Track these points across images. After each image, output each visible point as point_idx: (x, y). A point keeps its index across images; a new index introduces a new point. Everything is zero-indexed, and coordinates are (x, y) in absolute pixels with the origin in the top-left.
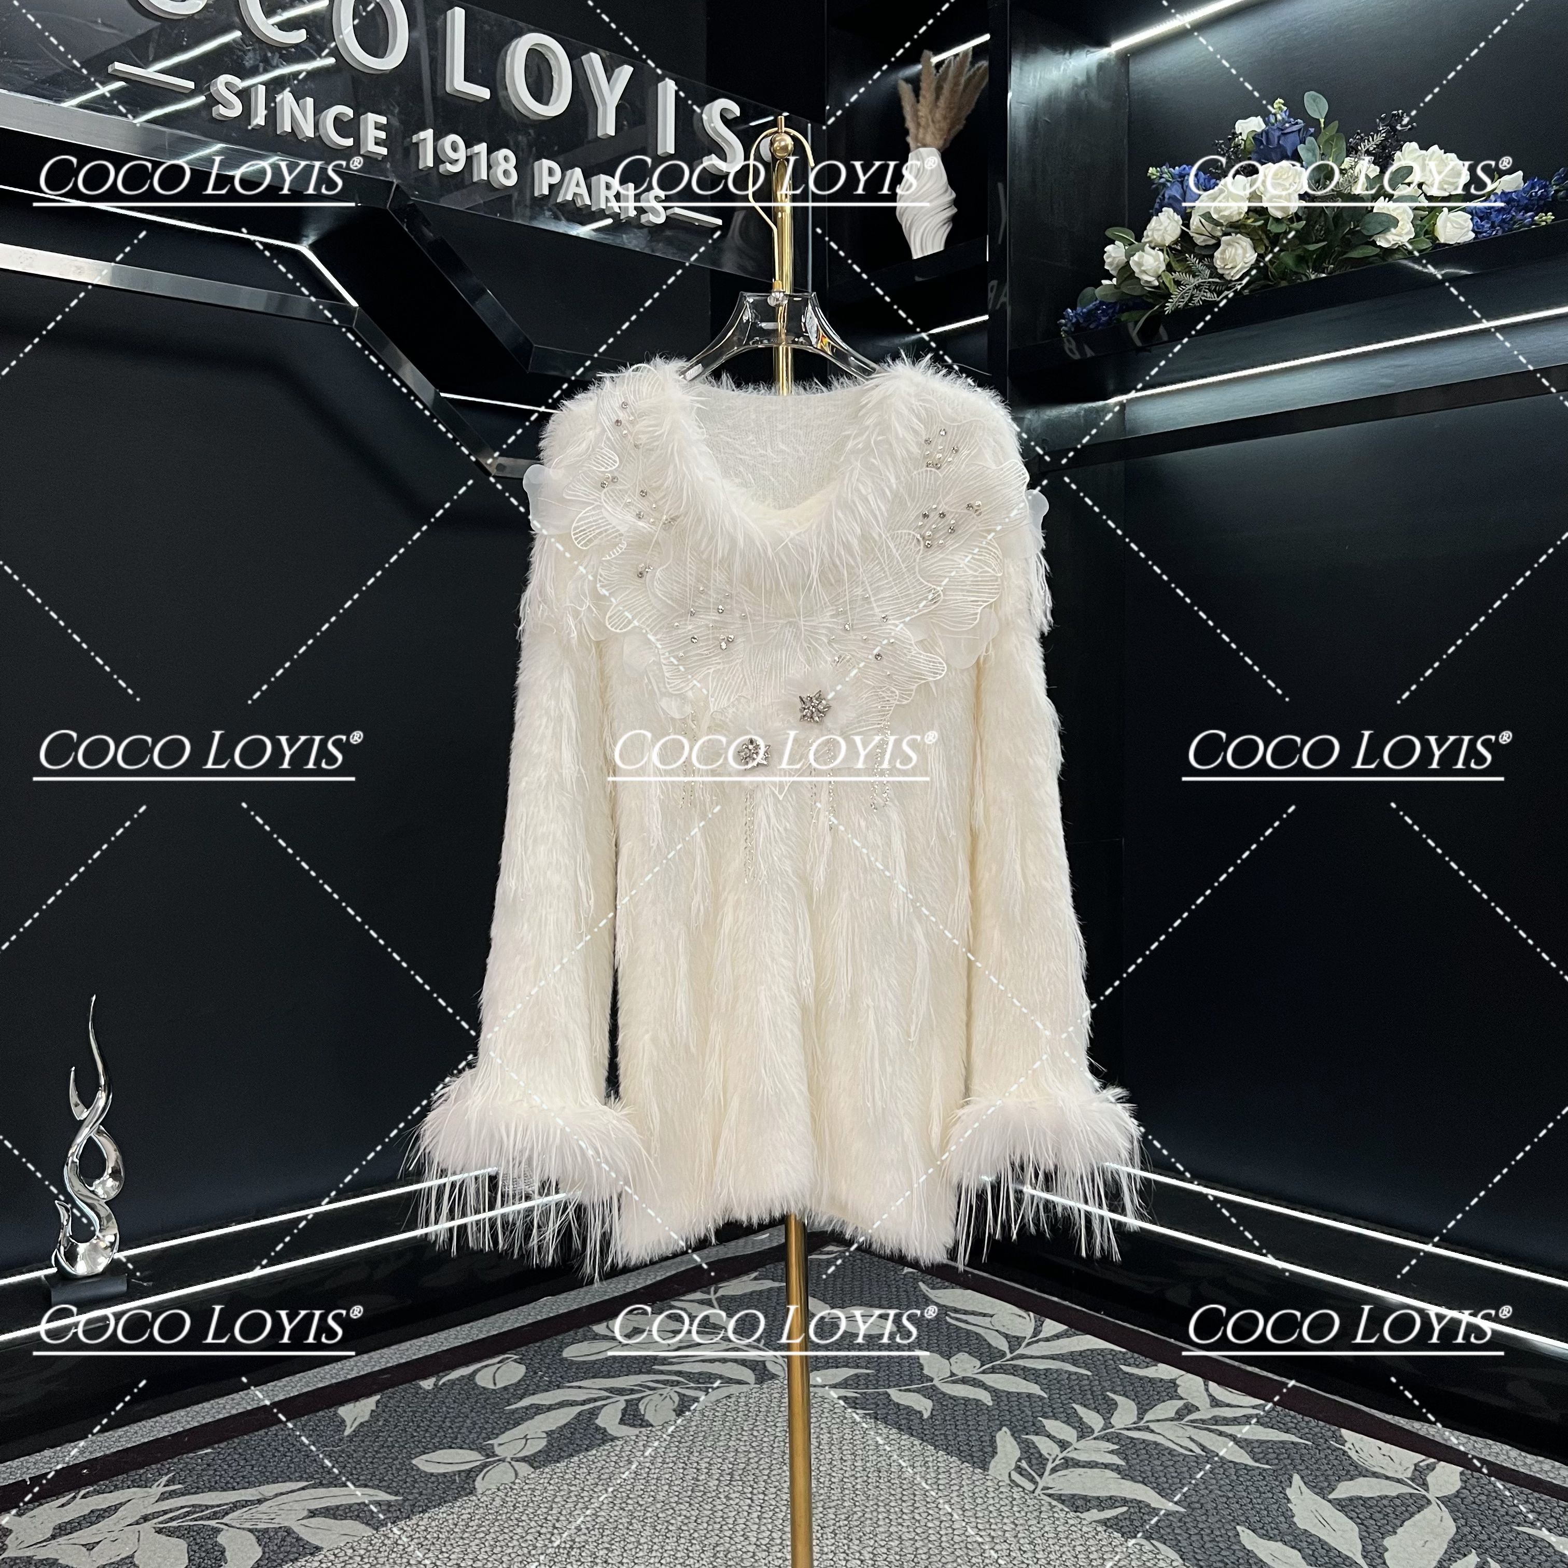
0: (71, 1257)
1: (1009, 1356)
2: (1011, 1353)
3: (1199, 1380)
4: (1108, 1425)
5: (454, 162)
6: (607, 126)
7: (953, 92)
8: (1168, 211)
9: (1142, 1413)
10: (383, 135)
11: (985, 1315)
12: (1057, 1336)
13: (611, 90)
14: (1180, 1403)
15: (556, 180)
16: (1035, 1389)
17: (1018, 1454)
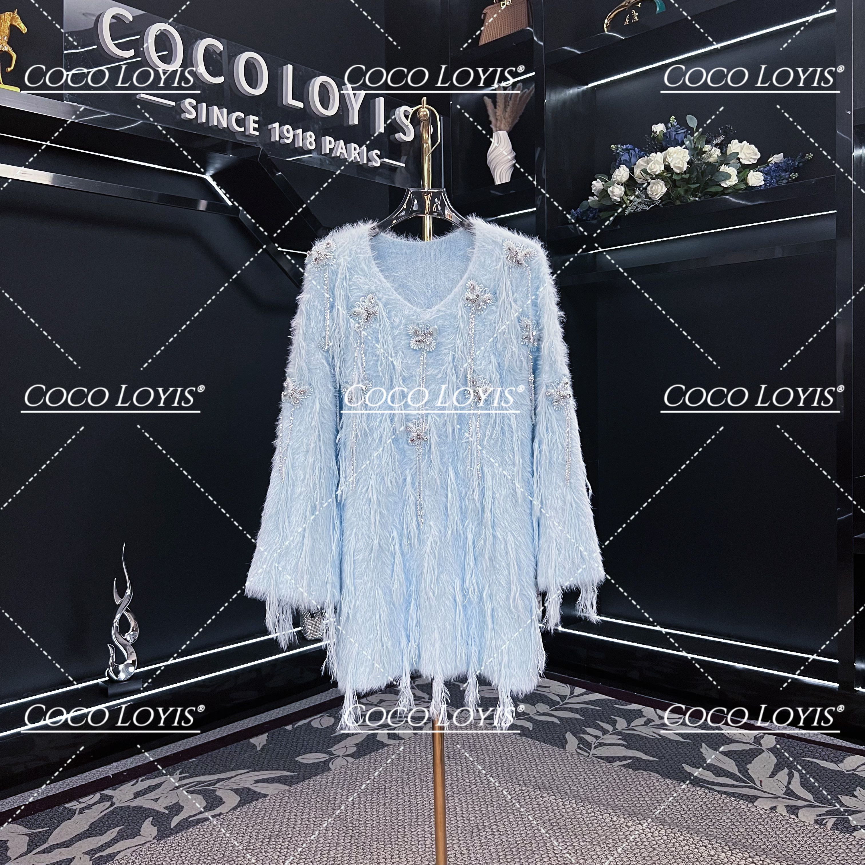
0: (117, 673)
1: (561, 703)
2: (562, 701)
3: (652, 709)
4: (615, 729)
5: (288, 138)
6: (354, 120)
7: (514, 104)
8: (623, 167)
9: (629, 724)
10: (256, 126)
11: (546, 687)
12: (582, 694)
13: (356, 102)
14: (645, 719)
15: (332, 146)
16: (577, 716)
17: (577, 742)
